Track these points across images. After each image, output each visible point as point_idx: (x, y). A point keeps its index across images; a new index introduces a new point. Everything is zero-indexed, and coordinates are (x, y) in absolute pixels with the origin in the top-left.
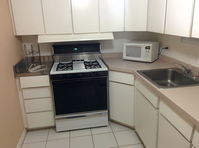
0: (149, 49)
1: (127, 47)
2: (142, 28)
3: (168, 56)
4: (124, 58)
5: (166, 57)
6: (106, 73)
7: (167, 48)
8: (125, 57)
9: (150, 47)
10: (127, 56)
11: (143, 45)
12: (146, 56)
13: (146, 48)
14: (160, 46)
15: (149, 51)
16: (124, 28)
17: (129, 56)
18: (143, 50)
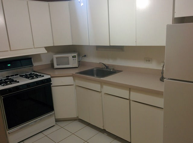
0: (76, 57)
1: (57, 58)
2: (68, 42)
3: (87, 61)
4: (55, 68)
5: (85, 62)
6: (49, 80)
7: (85, 56)
8: (56, 66)
9: (75, 56)
10: (57, 65)
11: (70, 55)
12: (73, 63)
13: (73, 57)
14: (79, 55)
15: (75, 59)
16: (54, 43)
17: (59, 65)
18: (71, 58)
